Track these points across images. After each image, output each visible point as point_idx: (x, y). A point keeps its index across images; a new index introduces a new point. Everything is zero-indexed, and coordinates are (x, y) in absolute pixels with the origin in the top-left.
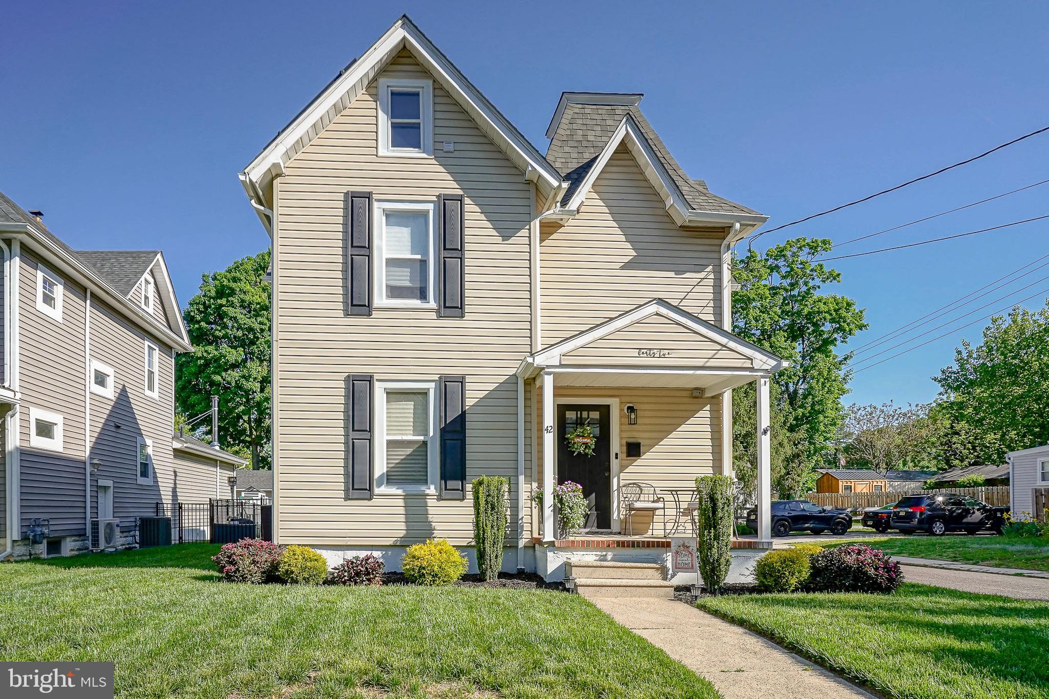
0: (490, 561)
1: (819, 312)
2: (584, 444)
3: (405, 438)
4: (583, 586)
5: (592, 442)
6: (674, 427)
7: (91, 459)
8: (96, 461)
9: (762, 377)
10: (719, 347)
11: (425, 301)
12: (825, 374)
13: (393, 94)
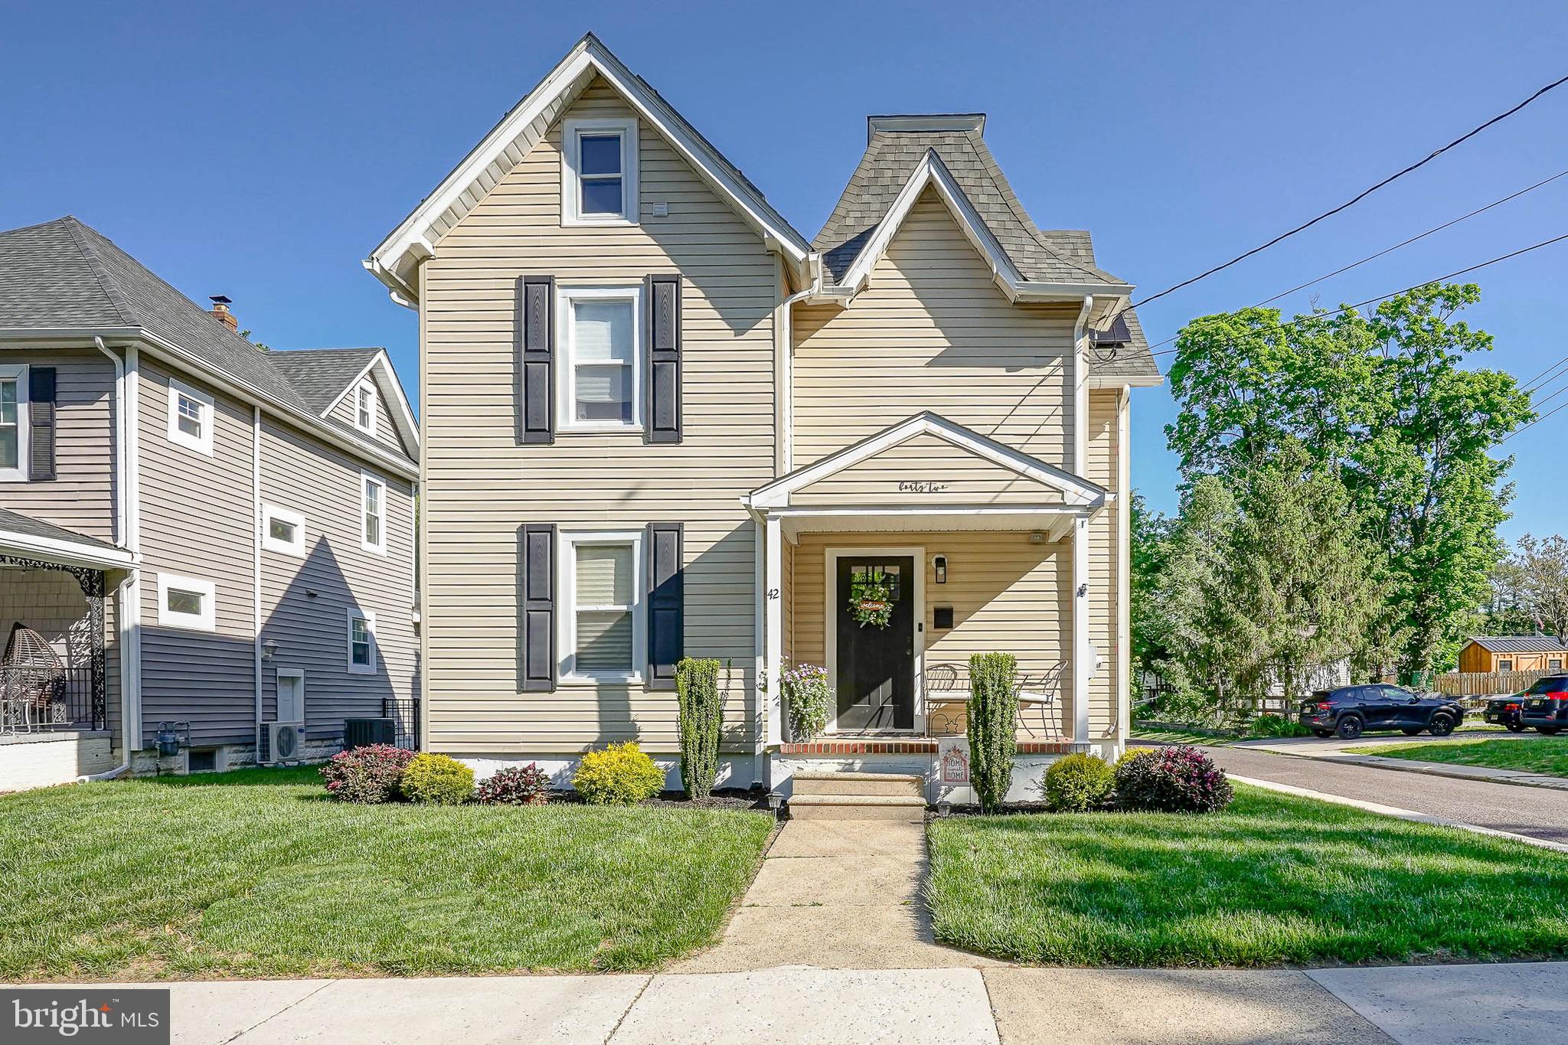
0: (696, 772)
1: (1458, 398)
2: (875, 611)
3: (602, 608)
4: (797, 804)
5: (885, 608)
6: (1004, 586)
7: (263, 640)
8: (270, 643)
9: (1079, 516)
10: (1014, 476)
11: (629, 422)
12: (1466, 490)
13: (583, 139)
